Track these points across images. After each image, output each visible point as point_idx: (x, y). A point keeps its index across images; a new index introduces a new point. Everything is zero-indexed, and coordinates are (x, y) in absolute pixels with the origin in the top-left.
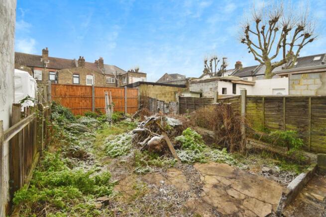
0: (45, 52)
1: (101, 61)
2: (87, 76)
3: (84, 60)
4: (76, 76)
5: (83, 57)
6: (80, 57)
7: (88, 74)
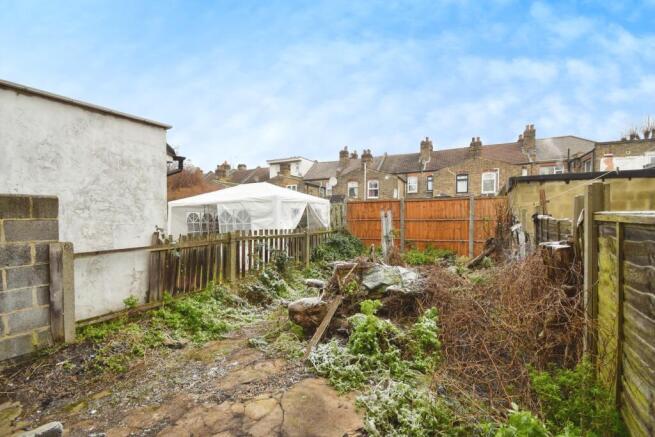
0: (426, 145)
1: (530, 134)
2: (484, 175)
3: (480, 143)
4: (463, 177)
5: (478, 138)
6: (473, 139)
7: (485, 171)
